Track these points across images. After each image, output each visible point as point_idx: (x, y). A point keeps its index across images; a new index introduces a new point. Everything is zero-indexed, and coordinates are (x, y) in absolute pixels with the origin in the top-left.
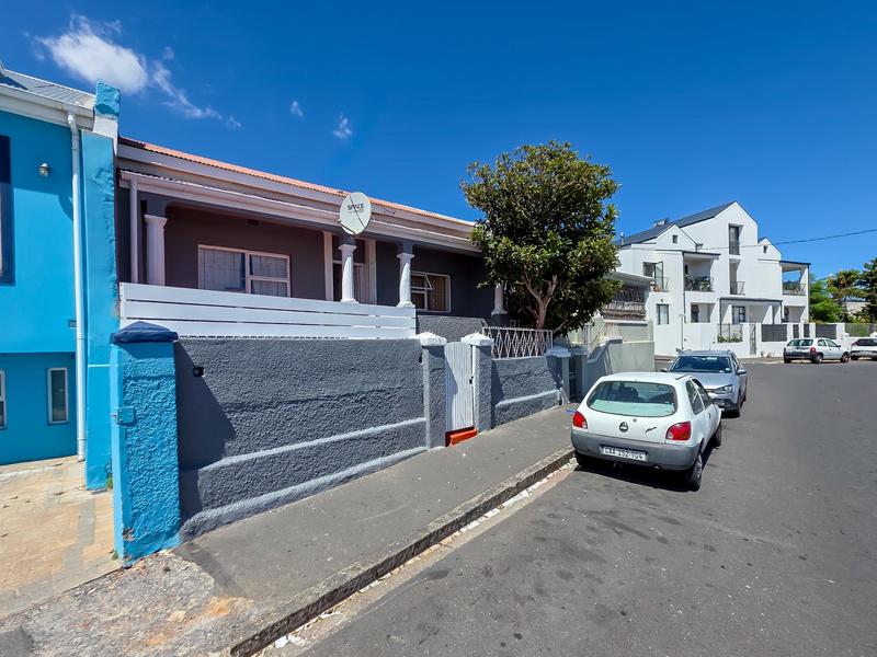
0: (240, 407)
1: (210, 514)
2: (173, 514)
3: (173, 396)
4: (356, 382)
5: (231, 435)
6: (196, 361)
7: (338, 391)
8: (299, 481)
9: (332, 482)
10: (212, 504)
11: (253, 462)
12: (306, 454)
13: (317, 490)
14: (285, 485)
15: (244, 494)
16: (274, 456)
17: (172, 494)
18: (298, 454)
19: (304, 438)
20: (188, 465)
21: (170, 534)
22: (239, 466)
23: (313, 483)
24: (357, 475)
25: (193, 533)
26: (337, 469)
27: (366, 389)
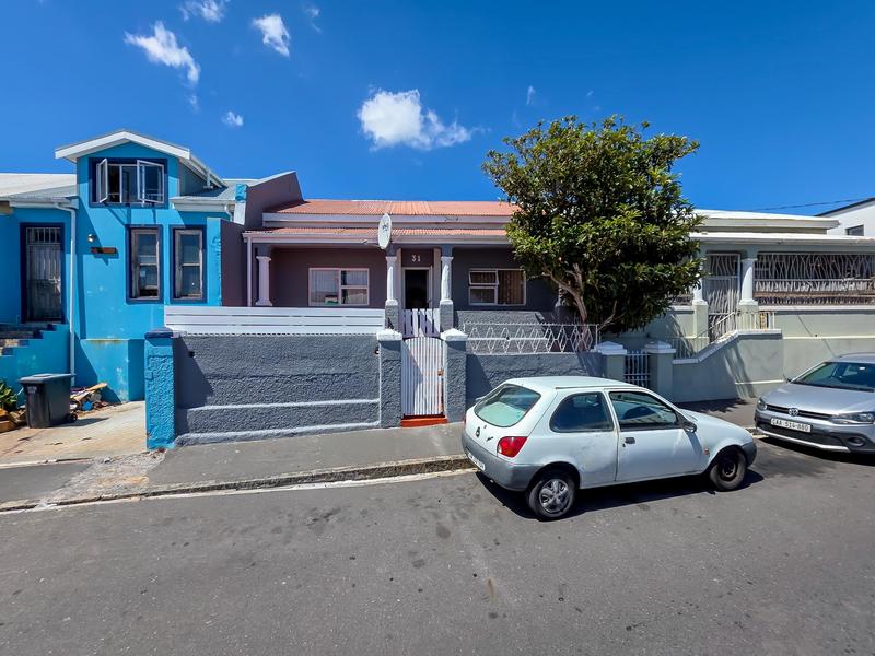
0: (216, 376)
1: (193, 436)
2: (170, 431)
3: (172, 367)
4: (307, 367)
5: (211, 392)
6: (190, 348)
7: (291, 372)
8: (254, 428)
9: (278, 434)
10: (195, 430)
11: (222, 411)
12: (260, 411)
13: (266, 437)
14: (243, 429)
15: (215, 429)
16: (236, 410)
17: (170, 420)
18: (255, 411)
19: (262, 401)
20: (181, 405)
21: (169, 441)
22: (212, 412)
23: (265, 432)
24: (301, 434)
25: (181, 443)
26: (286, 426)
27: (316, 372)
